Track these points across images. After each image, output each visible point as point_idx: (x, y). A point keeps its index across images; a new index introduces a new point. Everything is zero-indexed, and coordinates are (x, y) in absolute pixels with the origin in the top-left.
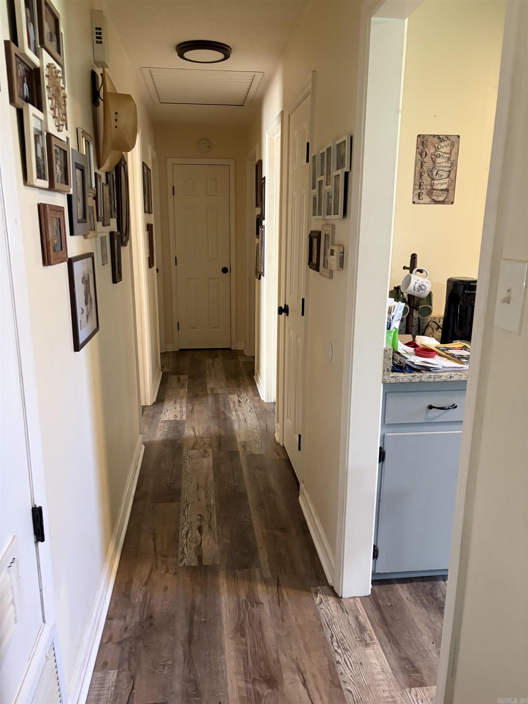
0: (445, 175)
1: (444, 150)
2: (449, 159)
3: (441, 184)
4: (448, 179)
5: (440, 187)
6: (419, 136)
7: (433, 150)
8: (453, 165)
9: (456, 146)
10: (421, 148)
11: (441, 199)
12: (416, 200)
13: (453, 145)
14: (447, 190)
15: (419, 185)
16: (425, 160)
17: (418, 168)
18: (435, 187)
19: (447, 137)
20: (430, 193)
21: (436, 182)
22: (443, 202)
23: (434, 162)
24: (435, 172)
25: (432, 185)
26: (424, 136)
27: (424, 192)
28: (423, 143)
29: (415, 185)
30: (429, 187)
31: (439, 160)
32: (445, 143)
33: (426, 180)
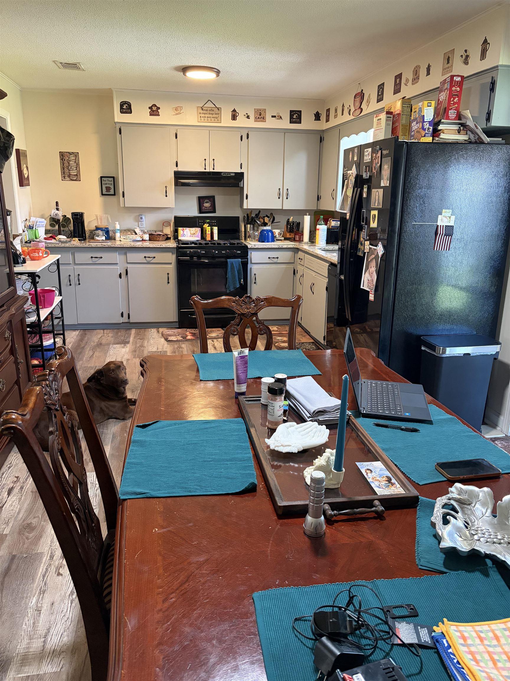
0: (75, 169)
1: (72, 158)
2: (75, 162)
3: (74, 172)
4: (76, 171)
5: (73, 174)
6: (60, 152)
7: (67, 158)
8: (78, 165)
9: (78, 157)
10: (62, 157)
11: (75, 179)
12: (63, 179)
13: (76, 156)
14: (77, 175)
15: (63, 173)
16: (65, 162)
17: (62, 166)
18: (71, 174)
19: (72, 153)
20: (69, 176)
21: (71, 172)
22: (76, 180)
23: (69, 163)
24: (70, 167)
25: (69, 173)
26: (62, 152)
27: (66, 175)
28: (62, 155)
29: (61, 173)
30: (68, 174)
31: (71, 162)
32: (72, 155)
33: (66, 171)
